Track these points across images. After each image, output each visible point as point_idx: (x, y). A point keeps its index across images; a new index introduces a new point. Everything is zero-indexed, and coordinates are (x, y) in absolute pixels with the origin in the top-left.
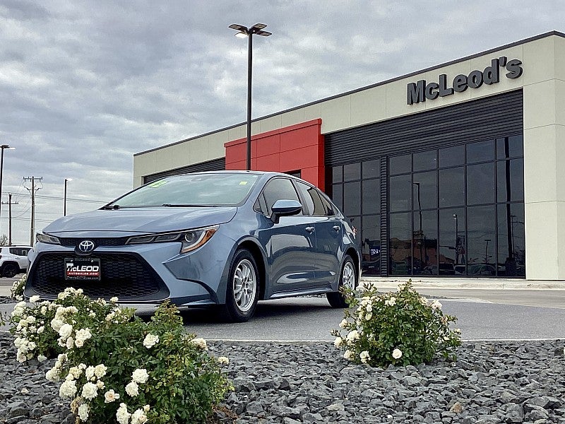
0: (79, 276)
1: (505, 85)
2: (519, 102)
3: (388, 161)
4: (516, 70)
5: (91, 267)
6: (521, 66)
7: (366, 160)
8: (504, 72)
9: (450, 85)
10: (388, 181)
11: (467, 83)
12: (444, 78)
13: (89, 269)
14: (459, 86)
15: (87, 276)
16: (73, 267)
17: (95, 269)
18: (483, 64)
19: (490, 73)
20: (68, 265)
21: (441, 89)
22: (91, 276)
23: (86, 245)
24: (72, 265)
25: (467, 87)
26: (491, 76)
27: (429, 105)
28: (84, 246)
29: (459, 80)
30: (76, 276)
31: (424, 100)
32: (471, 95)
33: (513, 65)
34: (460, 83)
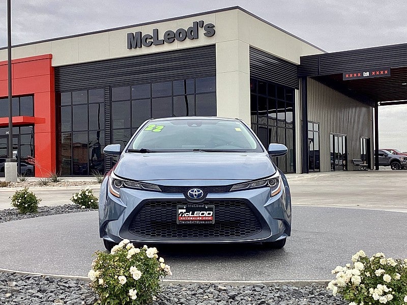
0: (192, 220)
1: (203, 41)
2: (213, 54)
3: (110, 90)
4: (211, 31)
5: (205, 212)
6: (214, 28)
7: (92, 89)
8: (202, 32)
9: (161, 37)
10: (111, 106)
11: (175, 37)
12: (156, 32)
13: (203, 214)
14: (168, 39)
15: (200, 220)
16: (185, 213)
17: (209, 214)
18: (187, 25)
19: (192, 31)
20: (180, 211)
21: (154, 39)
22: (205, 221)
23: (196, 192)
24: (185, 211)
25: (174, 40)
26: (192, 33)
27: (144, 51)
28: (194, 193)
29: (168, 35)
30: (189, 221)
31: (141, 47)
32: (177, 46)
33: (208, 27)
34: (169, 37)
